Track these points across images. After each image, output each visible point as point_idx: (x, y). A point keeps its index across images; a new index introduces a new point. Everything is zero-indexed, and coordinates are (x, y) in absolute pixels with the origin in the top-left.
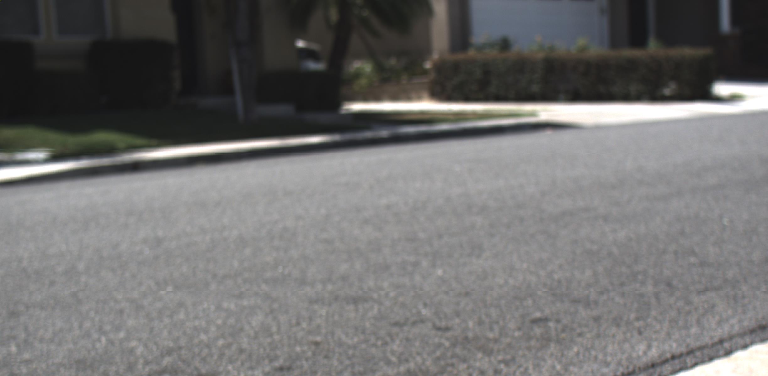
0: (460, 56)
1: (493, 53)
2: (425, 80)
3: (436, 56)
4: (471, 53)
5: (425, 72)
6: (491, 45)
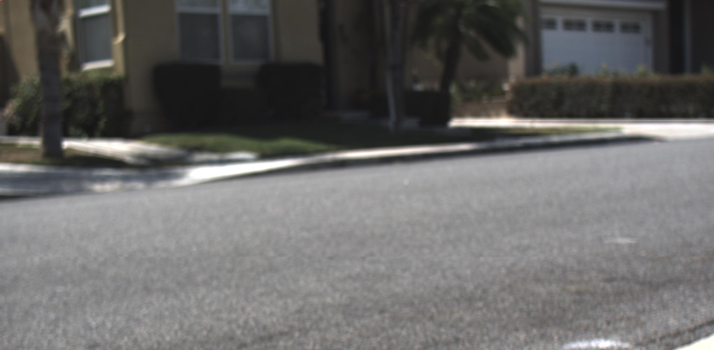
0: (535, 80)
1: (565, 78)
2: (502, 100)
3: (512, 80)
4: (544, 77)
5: (503, 93)
6: (562, 71)
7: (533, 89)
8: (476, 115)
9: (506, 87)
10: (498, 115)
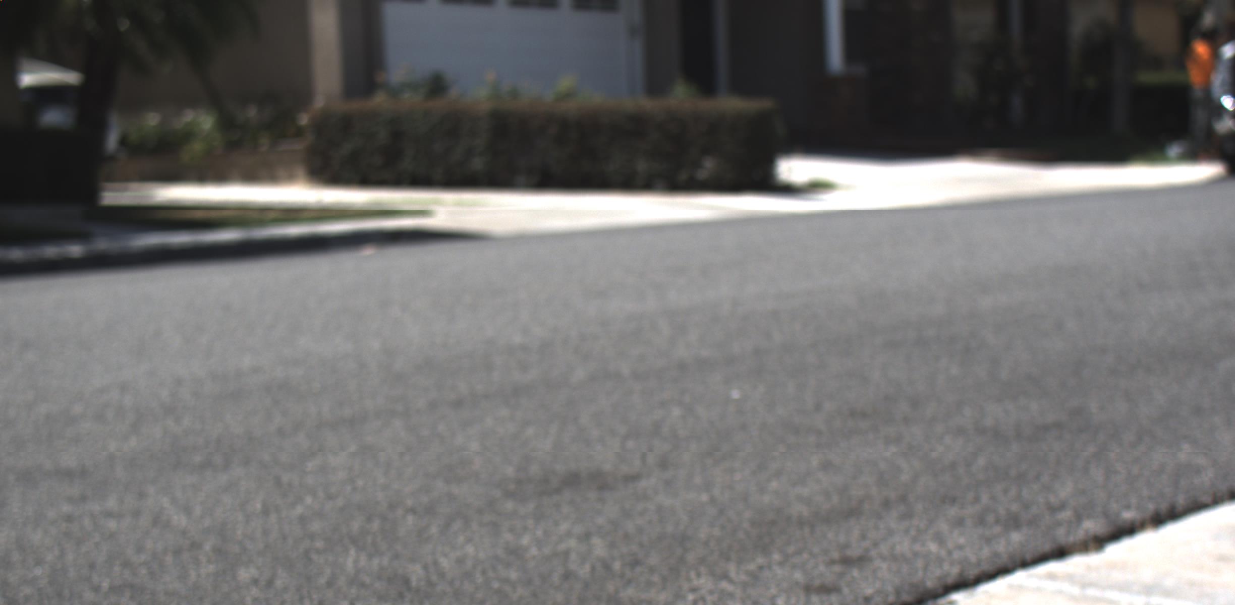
2: (298, 146)
3: (317, 106)
5: (298, 132)
6: (412, 86)
7: (346, 124)
8: (251, 177)
9: (304, 120)
10: (289, 178)
